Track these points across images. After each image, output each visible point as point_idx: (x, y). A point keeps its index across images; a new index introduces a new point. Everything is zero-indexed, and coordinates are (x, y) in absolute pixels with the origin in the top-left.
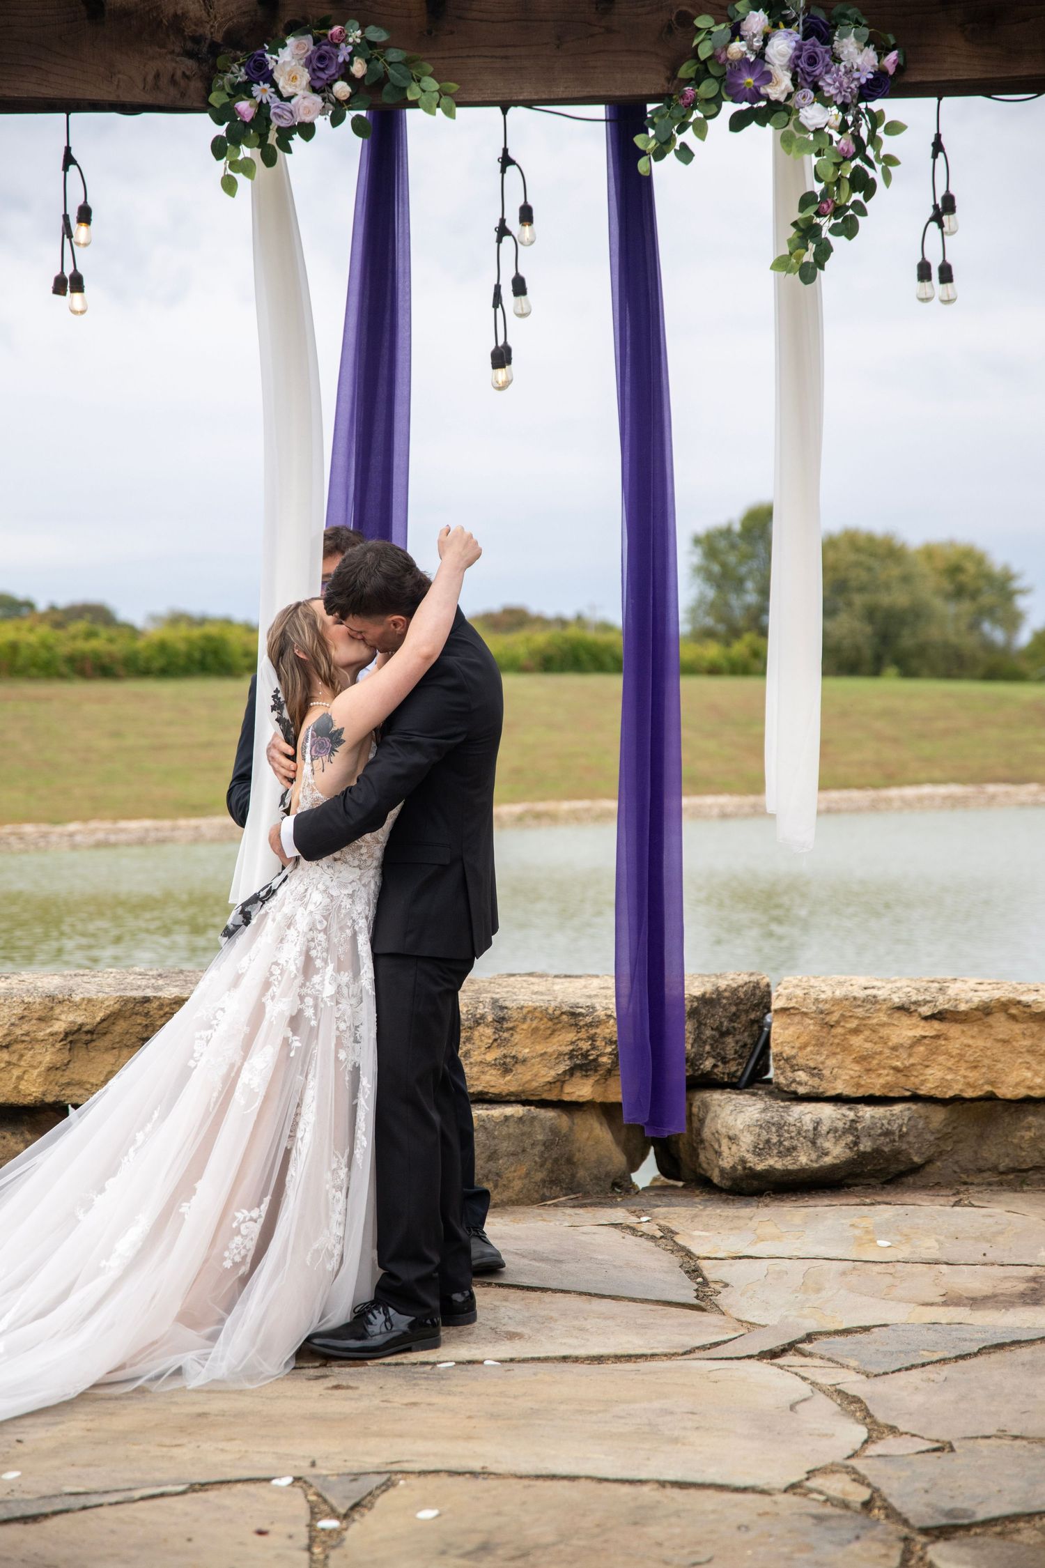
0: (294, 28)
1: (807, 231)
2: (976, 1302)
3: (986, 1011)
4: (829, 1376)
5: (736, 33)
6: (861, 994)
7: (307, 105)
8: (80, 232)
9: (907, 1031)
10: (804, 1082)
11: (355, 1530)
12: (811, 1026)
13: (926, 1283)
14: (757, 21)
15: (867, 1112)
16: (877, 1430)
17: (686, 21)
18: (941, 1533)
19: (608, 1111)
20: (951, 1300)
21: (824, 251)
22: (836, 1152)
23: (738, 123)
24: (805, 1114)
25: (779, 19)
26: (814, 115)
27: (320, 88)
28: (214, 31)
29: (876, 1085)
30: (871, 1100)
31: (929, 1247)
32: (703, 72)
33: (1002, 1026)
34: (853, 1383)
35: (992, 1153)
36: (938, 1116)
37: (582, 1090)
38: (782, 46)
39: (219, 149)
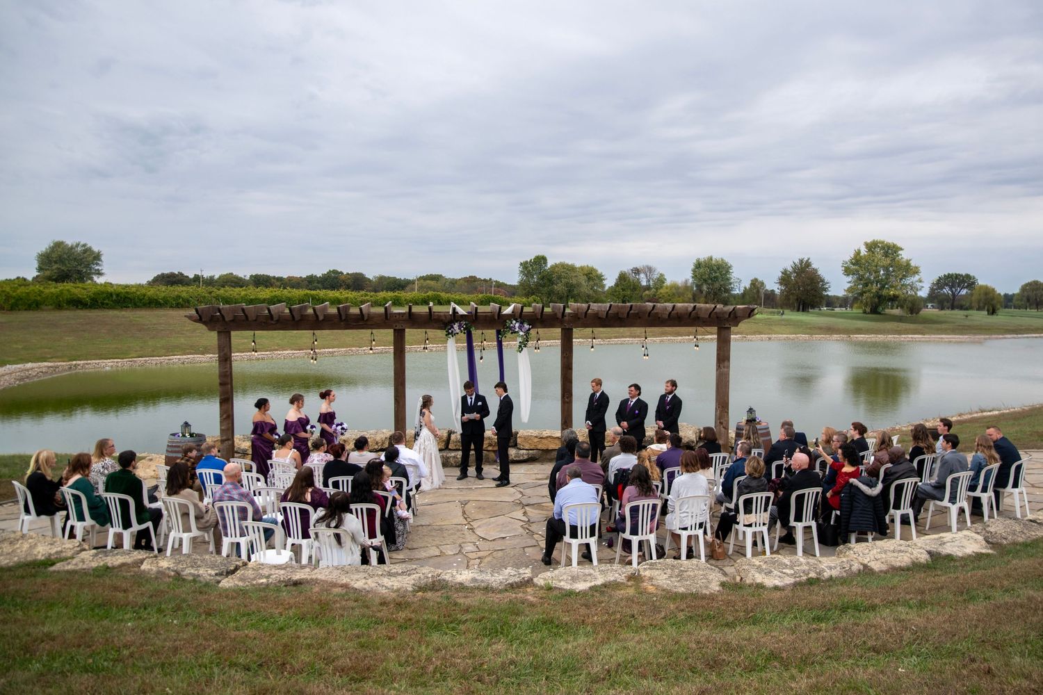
0: (457, 322)
1: (520, 346)
2: (539, 479)
3: (547, 437)
4: (519, 489)
5: (512, 323)
6: (530, 434)
7: (458, 331)
8: (427, 341)
9: (536, 440)
10: (522, 447)
11: (466, 506)
12: (523, 439)
13: (534, 477)
14: (514, 322)
15: (530, 451)
16: (523, 495)
17: (505, 321)
18: (527, 505)
19: (494, 451)
20: (536, 479)
21: (522, 349)
22: (526, 457)
23: (512, 333)
24: (522, 452)
25: (517, 322)
26: (521, 333)
27: (459, 329)
28: (446, 321)
29: (532, 448)
30: (531, 450)
31: (536, 472)
32: (507, 328)
33: (549, 439)
34: (522, 490)
35: (548, 457)
36: (540, 452)
37: (490, 448)
38: (517, 325)
39: (446, 335)
